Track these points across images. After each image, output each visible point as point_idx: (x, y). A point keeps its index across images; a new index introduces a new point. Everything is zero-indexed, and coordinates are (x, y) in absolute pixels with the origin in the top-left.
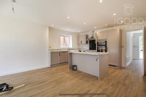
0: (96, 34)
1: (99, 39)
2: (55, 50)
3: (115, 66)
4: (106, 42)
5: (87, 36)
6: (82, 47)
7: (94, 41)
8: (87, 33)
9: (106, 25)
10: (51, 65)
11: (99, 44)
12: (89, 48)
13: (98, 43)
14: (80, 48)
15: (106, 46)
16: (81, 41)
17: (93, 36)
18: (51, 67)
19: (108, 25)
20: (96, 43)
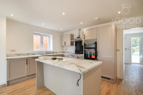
0: (83, 33)
1: (86, 39)
2: (23, 55)
3: (109, 79)
4: (96, 43)
5: (72, 36)
6: (66, 50)
7: (81, 42)
8: (72, 33)
9: (96, 19)
10: (8, 82)
11: (87, 47)
12: (75, 51)
13: (85, 44)
14: (65, 51)
15: (96, 48)
16: (65, 42)
17: (79, 36)
18: (8, 85)
19: (99, 19)
20: (83, 44)
